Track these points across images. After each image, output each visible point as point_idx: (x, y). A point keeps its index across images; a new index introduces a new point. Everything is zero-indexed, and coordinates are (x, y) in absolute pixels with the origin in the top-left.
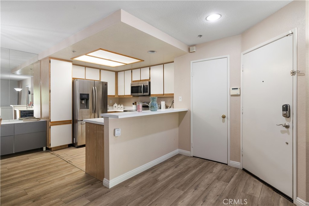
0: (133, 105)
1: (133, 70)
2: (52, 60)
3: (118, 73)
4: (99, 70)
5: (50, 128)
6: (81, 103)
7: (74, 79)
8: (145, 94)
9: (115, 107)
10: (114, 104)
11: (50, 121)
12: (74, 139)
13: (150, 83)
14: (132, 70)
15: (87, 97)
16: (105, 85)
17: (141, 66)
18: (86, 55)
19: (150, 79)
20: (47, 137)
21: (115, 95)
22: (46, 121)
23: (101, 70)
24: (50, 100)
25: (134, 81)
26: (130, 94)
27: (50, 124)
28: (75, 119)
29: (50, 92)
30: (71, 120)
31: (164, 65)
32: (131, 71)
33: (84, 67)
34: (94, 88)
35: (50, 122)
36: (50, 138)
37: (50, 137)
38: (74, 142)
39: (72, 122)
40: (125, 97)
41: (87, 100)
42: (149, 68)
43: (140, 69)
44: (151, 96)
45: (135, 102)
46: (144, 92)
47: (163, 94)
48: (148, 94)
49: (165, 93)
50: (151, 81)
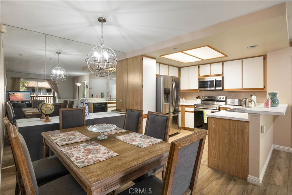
0: (197, 99)
1: (200, 66)
2: (144, 58)
3: (181, 68)
8: (217, 88)
15: (169, 91)
17: (211, 62)
18: (182, 52)
19: (223, 74)
23: (170, 66)
25: (200, 76)
26: (198, 89)
31: (242, 60)
32: (197, 66)
33: (159, 64)
34: (173, 83)
40: (189, 91)
41: (168, 94)
42: (222, 63)
43: (210, 64)
44: (224, 91)
45: (199, 96)
46: (216, 87)
47: (241, 88)
48: (221, 88)
49: (243, 88)
50: (224, 75)
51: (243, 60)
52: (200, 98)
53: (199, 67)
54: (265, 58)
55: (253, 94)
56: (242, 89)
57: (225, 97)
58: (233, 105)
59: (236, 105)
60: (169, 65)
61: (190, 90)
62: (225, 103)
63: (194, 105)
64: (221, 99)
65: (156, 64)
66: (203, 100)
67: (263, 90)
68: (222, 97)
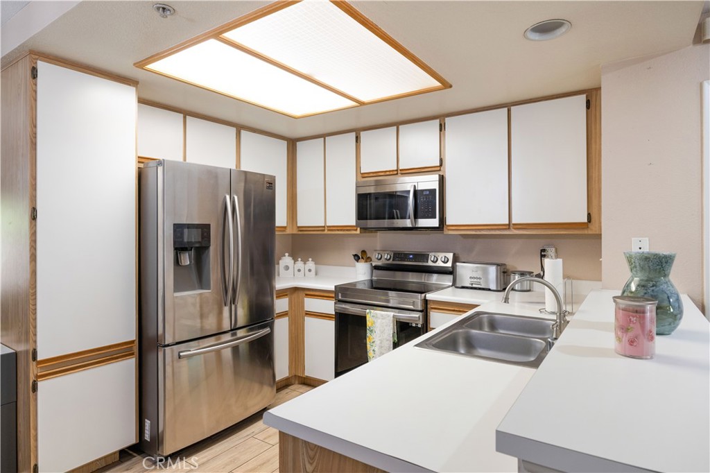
0: (357, 263)
1: (363, 134)
2: (42, 66)
3: (298, 143)
4: (234, 130)
5: (35, 389)
6: (177, 262)
7: (141, 160)
8: (423, 223)
9: (287, 268)
10: (280, 259)
11: (34, 358)
12: (148, 423)
13: (442, 180)
14: (357, 132)
15: (203, 237)
16: (268, 188)
17: (402, 119)
18: (217, 34)
19: (441, 165)
20: (21, 428)
21: (286, 225)
22: (16, 354)
23: (243, 132)
24: (33, 258)
25: (364, 175)
26: (354, 224)
27: (34, 370)
28: (150, 332)
29: (34, 217)
30: (133, 342)
31: (509, 111)
32: (353, 135)
33: (181, 116)
34: (228, 197)
35: (33, 365)
36: (36, 440)
37: (32, 431)
38: (147, 437)
39: (136, 349)
40: (326, 232)
41: (200, 251)
42: (437, 122)
43: (395, 127)
44: (446, 232)
45: (364, 252)
46: (416, 217)
47: (507, 223)
48: (434, 222)
49: (514, 221)
50: (445, 172)
51: (513, 108)
52: (368, 259)
53: (358, 139)
54: (592, 104)
55: (549, 245)
56: (508, 226)
57: (450, 256)
58: (480, 289)
59: (489, 290)
60: (240, 128)
61: (331, 228)
62: (451, 277)
63: (333, 289)
64: (439, 264)
65: (138, 106)
66: (376, 268)
67: (586, 232)
68: (441, 256)
